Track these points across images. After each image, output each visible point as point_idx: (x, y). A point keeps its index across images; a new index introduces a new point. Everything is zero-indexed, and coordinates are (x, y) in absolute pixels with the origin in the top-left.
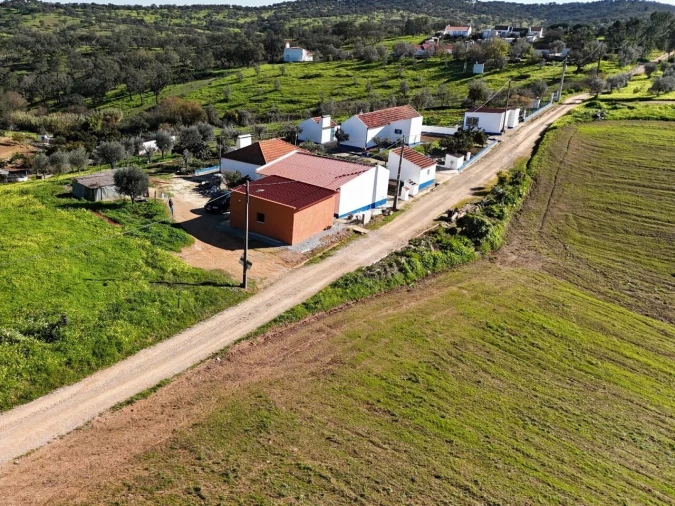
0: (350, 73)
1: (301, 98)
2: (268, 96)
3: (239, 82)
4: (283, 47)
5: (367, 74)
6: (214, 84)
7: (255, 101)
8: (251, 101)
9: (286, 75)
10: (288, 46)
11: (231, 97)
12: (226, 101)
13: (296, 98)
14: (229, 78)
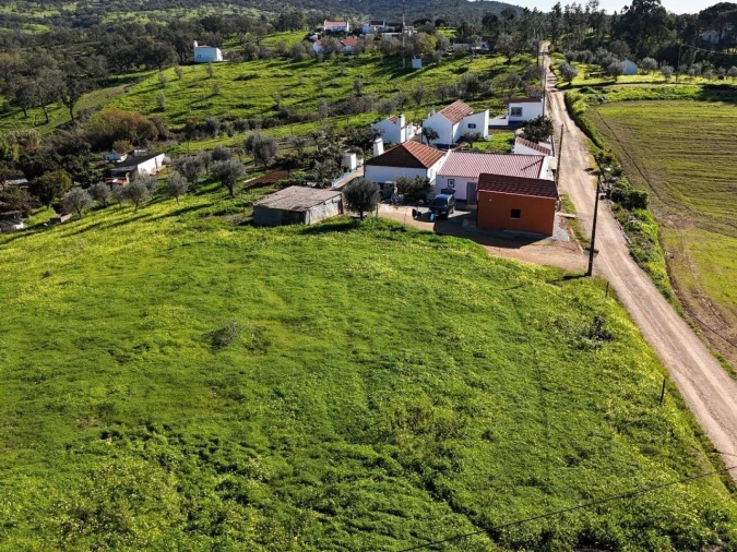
0: (287, 72)
1: (252, 102)
2: (210, 101)
3: (163, 87)
4: (192, 47)
5: (306, 73)
6: (131, 91)
7: (199, 108)
8: (193, 108)
9: (215, 78)
10: (196, 44)
11: (165, 106)
12: (161, 110)
13: (245, 102)
14: (145, 83)
